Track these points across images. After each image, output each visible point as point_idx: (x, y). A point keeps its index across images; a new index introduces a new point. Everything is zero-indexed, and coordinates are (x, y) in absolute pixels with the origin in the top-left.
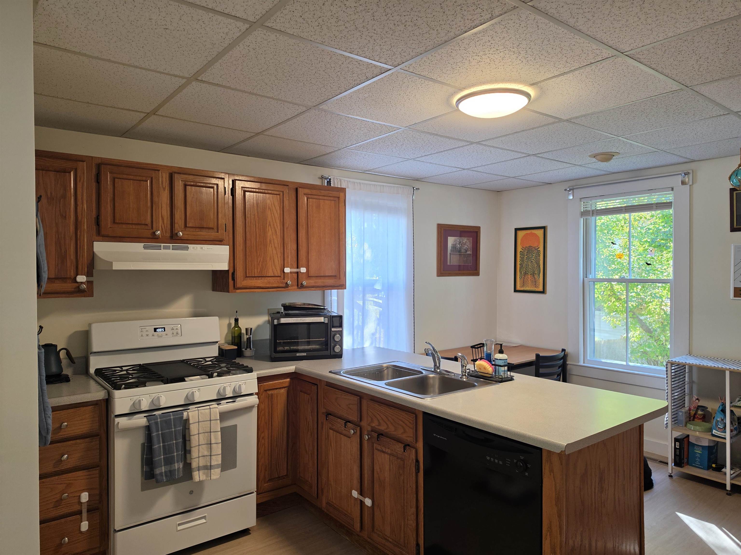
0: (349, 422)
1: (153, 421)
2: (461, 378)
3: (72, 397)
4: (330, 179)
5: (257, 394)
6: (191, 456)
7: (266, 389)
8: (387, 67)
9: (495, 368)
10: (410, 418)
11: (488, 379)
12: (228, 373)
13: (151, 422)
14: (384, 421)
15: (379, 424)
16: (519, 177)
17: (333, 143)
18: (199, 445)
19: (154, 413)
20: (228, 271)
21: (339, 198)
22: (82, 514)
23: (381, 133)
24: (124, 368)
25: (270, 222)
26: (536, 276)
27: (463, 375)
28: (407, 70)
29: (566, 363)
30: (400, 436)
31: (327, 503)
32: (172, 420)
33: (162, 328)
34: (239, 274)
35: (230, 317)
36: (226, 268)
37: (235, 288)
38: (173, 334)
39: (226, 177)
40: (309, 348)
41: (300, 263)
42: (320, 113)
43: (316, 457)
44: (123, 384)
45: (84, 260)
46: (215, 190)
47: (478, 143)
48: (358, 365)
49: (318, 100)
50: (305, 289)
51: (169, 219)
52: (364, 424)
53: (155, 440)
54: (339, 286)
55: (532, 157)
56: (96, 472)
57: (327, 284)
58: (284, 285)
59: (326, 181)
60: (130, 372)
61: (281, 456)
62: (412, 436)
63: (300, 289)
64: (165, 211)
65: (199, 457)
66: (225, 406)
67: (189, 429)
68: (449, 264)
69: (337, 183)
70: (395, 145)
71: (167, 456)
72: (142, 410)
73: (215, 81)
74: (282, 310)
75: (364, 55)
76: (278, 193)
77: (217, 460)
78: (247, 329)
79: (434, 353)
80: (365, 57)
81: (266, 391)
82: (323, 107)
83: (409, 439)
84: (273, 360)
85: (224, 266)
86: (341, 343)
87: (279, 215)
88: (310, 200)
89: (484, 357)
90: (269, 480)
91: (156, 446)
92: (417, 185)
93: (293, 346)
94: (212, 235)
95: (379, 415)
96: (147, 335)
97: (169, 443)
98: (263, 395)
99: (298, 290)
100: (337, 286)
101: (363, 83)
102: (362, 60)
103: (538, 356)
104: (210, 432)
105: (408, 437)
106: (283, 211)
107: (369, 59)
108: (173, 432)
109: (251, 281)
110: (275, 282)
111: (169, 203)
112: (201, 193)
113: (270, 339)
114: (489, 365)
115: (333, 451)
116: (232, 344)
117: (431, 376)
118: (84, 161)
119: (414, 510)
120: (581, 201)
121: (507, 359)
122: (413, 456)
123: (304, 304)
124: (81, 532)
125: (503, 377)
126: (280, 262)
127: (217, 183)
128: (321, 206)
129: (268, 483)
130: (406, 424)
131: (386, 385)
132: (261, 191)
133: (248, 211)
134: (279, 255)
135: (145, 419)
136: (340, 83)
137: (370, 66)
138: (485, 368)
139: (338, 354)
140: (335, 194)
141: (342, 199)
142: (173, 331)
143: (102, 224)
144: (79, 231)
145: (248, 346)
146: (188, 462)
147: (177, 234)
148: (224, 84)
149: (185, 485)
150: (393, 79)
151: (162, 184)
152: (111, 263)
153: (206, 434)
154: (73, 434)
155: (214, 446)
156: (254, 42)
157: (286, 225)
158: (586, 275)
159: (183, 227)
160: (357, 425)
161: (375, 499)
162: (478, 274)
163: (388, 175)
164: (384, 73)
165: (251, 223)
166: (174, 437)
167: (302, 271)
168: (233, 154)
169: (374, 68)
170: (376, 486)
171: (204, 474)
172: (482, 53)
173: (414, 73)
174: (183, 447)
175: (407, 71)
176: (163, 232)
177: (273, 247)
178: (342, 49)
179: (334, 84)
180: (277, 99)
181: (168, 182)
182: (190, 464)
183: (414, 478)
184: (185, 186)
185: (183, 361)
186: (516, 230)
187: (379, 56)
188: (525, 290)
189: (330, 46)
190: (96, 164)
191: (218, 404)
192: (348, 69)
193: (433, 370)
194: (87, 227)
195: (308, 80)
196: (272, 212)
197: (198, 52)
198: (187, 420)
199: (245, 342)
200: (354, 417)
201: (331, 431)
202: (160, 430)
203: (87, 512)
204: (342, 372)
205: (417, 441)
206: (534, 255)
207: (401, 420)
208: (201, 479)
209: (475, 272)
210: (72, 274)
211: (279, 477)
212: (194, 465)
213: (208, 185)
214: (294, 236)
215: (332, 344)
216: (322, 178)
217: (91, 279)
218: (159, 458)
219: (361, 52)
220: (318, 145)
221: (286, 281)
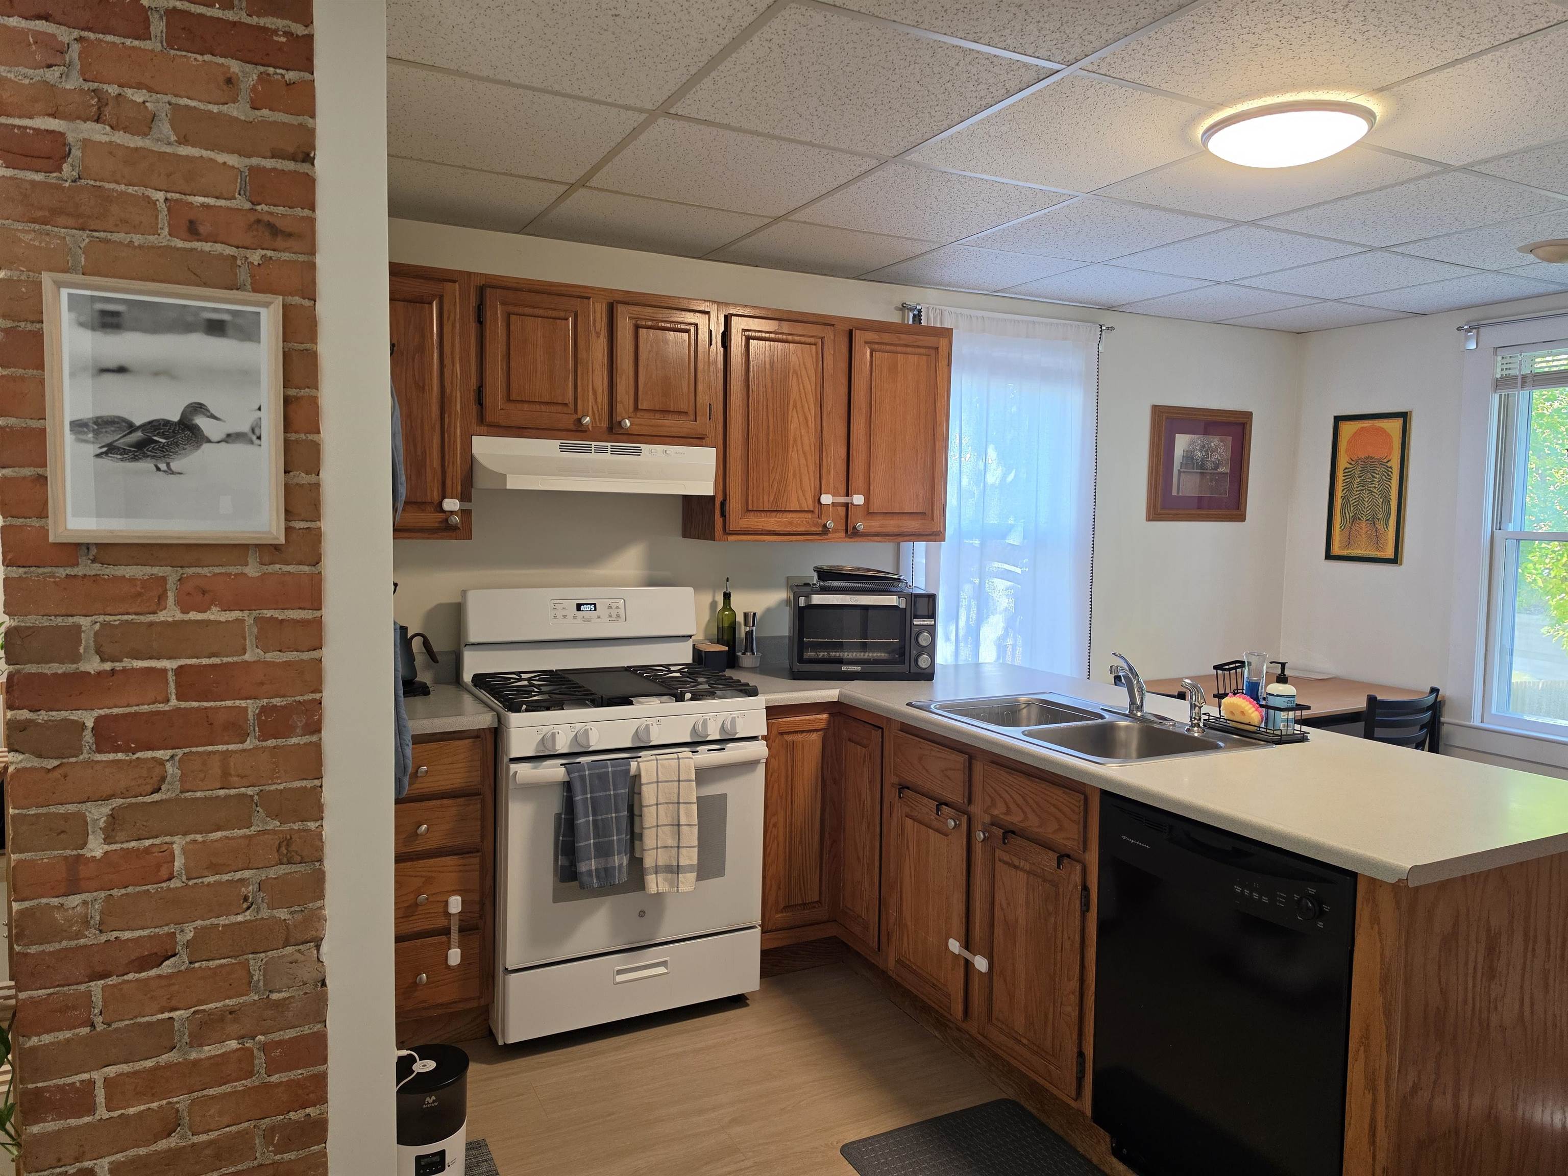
0: (946, 805)
1: (577, 774)
2: (1188, 730)
3: (436, 721)
4: (920, 311)
5: (765, 738)
6: (642, 845)
7: (782, 730)
8: (1050, 67)
9: (1267, 714)
10: (1072, 801)
11: (1250, 735)
12: (711, 694)
13: (572, 775)
14: (1018, 806)
15: (1008, 812)
16: (1349, 301)
17: (929, 233)
18: (658, 826)
19: (578, 760)
20: (712, 499)
21: (937, 349)
22: (450, 934)
23: (1034, 207)
24: (524, 676)
25: (795, 401)
26: (1380, 525)
27: (1192, 726)
28: (1094, 70)
29: (1439, 719)
30: (1050, 836)
31: (898, 961)
32: (610, 775)
33: (591, 604)
34: (735, 504)
35: (714, 588)
36: (712, 494)
37: (726, 532)
38: (610, 616)
39: (713, 309)
40: (866, 657)
41: (853, 485)
42: (906, 169)
43: (877, 870)
44: (525, 703)
45: (456, 470)
46: (693, 337)
47: (1253, 223)
48: (965, 694)
49: (902, 143)
50: (860, 539)
51: (606, 392)
52: (976, 809)
53: (579, 809)
54: (930, 535)
55: (1380, 253)
56: (475, 860)
57: (905, 530)
58: (821, 529)
59: (911, 315)
60: (535, 682)
61: (808, 863)
62: (1076, 837)
63: (851, 538)
64: (600, 380)
65: (657, 848)
66: (706, 757)
67: (640, 794)
68: (1174, 493)
69: (935, 318)
70: (1063, 233)
71: (601, 840)
72: (558, 752)
73: (702, 116)
74: (815, 579)
75: (1003, 45)
76: (812, 340)
77: (690, 857)
78: (746, 615)
79: (1130, 675)
80: (1005, 49)
81: (782, 734)
82: (914, 156)
83: (1069, 844)
84: (797, 676)
85: (706, 488)
86: (931, 650)
87: (813, 387)
88: (877, 355)
89: (1243, 689)
90: (786, 908)
91: (582, 821)
92: (1109, 319)
93: (835, 652)
94: (684, 425)
95: (1007, 792)
96: (565, 617)
97: (603, 817)
98: (777, 741)
99: (847, 539)
100: (927, 535)
101: (1000, 102)
102: (997, 54)
103: (1372, 700)
104: (679, 803)
105: (1068, 838)
106: (822, 378)
107: (1014, 52)
108: (612, 798)
109: (756, 520)
110: (802, 522)
111: (606, 362)
112: (666, 342)
113: (790, 637)
114: (1254, 707)
115: (912, 859)
116: (718, 643)
117: (1123, 723)
118: (455, 282)
119: (1075, 984)
120: (1495, 353)
121: (1294, 696)
122: (1077, 878)
123: (858, 569)
124: (448, 967)
125: (1284, 733)
126: (812, 482)
127: (697, 322)
128: (899, 365)
129: (782, 912)
130: (1064, 813)
131: (1025, 735)
132: (780, 336)
133: (754, 378)
134: (812, 467)
135: (563, 769)
136: (951, 105)
137: (1014, 67)
138: (1243, 713)
139: (927, 671)
140: (930, 341)
141: (943, 352)
142: (610, 610)
143: (488, 401)
144: (446, 415)
145: (749, 648)
146: (638, 855)
147: (620, 422)
148: (717, 121)
149: (630, 899)
150: (1063, 91)
151: (594, 324)
152: (504, 476)
153: (670, 806)
154: (437, 789)
155: (684, 829)
156: (781, 32)
157: (828, 406)
158: (1500, 523)
159: (631, 409)
160: (961, 810)
161: (995, 958)
162: (1241, 518)
163: (1045, 300)
164: (1044, 79)
165: (758, 402)
166: (613, 806)
167: (855, 503)
168: (729, 262)
169: (1023, 70)
170: (999, 931)
171: (665, 880)
172: (1261, 27)
173: (1110, 76)
174: (629, 827)
175: (1094, 72)
176: (595, 419)
177: (801, 452)
178: (958, 34)
179: (937, 108)
180: (819, 146)
181: (605, 320)
182: (641, 860)
183: (1078, 922)
184: (637, 327)
185: (628, 669)
186: (1338, 420)
187: (1034, 44)
188: (1352, 555)
189: (934, 30)
190: (477, 286)
191: (693, 752)
192: (968, 75)
193: (1127, 712)
194: (462, 408)
195: (885, 102)
196: (800, 381)
197: (673, 58)
198: (637, 777)
199: (743, 640)
200: (956, 795)
201: (909, 821)
202: (588, 791)
203: (460, 932)
204: (932, 707)
205: (1085, 848)
206: (1377, 476)
207: (1054, 805)
208: (661, 890)
209: (1235, 512)
210: (436, 495)
211: (805, 904)
212: (649, 862)
213: (679, 326)
214: (841, 430)
215: (914, 652)
216: (904, 308)
217: (467, 506)
218: (587, 843)
219: (997, 39)
220: (898, 237)
221: (823, 521)
